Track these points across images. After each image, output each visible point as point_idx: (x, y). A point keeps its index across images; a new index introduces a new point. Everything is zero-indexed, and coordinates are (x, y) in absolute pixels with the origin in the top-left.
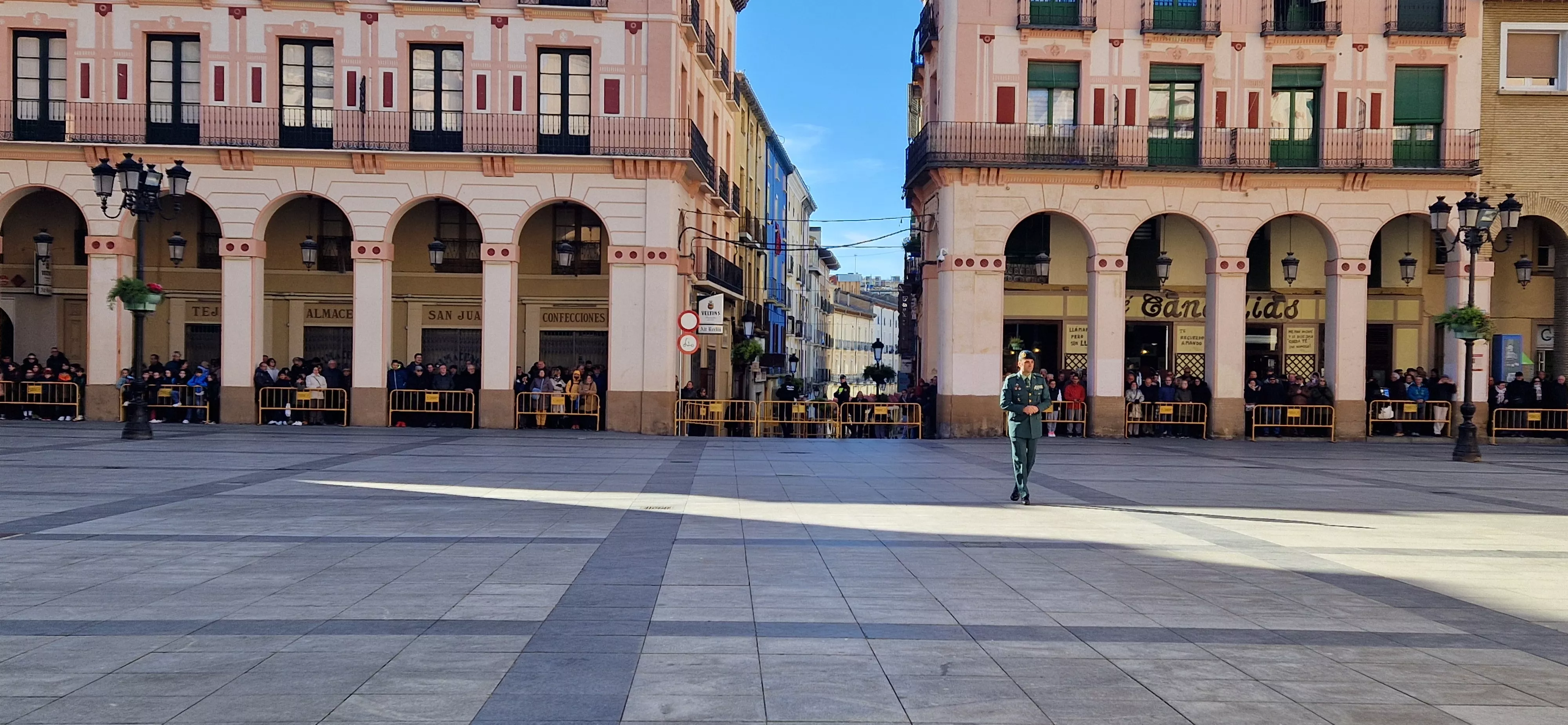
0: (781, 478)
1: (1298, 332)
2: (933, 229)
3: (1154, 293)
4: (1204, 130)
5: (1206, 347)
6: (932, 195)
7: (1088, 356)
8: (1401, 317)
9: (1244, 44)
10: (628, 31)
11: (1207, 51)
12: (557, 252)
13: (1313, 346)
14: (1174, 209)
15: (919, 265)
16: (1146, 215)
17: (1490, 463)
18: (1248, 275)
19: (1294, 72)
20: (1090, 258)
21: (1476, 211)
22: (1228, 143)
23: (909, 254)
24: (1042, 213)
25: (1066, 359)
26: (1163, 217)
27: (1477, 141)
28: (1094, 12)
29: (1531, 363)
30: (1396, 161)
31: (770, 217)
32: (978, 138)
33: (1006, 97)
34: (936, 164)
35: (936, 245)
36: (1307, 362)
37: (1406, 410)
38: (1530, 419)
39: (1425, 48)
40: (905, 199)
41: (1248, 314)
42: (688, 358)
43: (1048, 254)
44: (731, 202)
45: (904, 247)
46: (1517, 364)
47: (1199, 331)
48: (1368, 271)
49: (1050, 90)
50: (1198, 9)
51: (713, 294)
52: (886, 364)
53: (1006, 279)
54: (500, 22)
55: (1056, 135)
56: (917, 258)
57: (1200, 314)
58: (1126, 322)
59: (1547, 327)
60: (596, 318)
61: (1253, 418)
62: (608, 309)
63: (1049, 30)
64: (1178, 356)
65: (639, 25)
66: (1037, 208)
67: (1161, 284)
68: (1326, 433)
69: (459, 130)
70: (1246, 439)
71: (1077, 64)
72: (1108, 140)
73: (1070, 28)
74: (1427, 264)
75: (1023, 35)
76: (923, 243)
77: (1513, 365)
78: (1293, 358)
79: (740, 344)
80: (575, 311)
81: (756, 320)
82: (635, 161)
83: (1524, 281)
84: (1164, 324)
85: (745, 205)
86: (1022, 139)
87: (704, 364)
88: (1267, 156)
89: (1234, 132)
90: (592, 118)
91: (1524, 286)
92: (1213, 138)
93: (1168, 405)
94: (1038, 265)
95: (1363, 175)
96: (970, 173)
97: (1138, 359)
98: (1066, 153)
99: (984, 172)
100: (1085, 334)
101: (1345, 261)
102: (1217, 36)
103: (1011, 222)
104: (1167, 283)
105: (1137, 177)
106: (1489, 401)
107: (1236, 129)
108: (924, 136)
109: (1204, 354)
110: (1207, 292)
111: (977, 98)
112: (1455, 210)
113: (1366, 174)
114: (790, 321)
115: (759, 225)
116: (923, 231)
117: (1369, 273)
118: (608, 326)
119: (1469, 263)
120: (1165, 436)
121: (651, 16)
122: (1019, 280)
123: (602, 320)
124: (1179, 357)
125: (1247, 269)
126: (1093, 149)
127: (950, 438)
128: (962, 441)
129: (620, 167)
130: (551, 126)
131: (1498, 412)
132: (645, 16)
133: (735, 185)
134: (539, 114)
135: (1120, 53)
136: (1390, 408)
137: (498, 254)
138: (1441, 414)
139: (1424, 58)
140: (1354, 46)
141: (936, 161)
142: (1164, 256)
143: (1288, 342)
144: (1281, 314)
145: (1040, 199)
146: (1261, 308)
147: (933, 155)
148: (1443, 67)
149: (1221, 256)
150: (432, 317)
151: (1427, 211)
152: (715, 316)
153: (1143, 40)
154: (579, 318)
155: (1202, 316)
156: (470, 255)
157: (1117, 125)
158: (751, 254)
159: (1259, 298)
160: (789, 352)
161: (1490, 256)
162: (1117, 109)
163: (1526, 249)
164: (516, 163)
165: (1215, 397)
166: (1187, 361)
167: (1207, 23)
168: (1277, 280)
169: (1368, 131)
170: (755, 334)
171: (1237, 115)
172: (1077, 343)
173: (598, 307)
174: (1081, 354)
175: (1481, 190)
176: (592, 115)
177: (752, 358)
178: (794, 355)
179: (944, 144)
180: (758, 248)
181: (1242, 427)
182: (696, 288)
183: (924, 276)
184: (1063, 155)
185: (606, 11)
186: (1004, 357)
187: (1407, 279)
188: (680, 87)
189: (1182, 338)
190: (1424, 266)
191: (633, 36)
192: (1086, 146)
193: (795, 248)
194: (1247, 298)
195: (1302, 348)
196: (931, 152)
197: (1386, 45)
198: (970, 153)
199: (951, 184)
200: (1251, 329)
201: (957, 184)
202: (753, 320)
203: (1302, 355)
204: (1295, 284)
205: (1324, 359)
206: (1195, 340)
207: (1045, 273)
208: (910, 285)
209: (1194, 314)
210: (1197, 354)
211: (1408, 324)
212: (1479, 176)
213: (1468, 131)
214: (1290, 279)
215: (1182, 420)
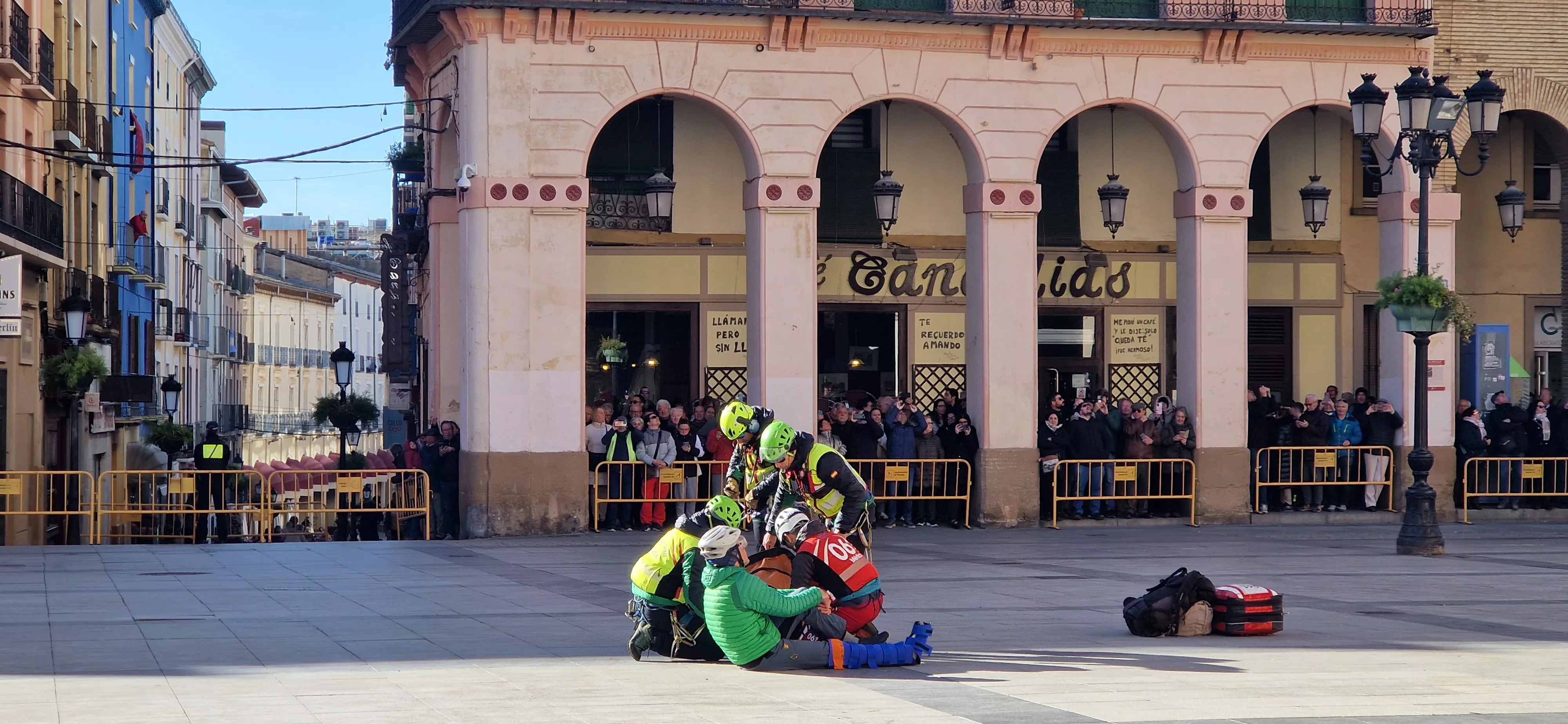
0: (143, 625)
1: (1132, 322)
2: (447, 126)
3: (872, 251)
5: (968, 350)
6: (445, 61)
7: (749, 371)
8: (1307, 294)
13: (1156, 348)
14: (904, 91)
15: (420, 196)
16: (853, 102)
17: (1461, 557)
18: (1043, 219)
20: (750, 183)
21: (1429, 101)
23: (402, 175)
24: (658, 97)
25: (707, 379)
26: (883, 107)
29: (1526, 375)
30: (1291, 10)
31: (119, 101)
34: (449, 1)
35: (453, 156)
36: (1148, 378)
37: (1317, 464)
38: (1525, 475)
40: (392, 68)
41: (1041, 290)
43: (669, 173)
44: (35, 69)
45: (392, 161)
46: (1503, 378)
47: (955, 321)
48: (1248, 210)
52: (360, 393)
53: (591, 225)
56: (417, 184)
57: (955, 290)
58: (820, 305)
59: (1550, 311)
61: (1055, 484)
64: (918, 369)
66: (646, 87)
67: (884, 232)
70: (1041, 525)
74: (1348, 197)
76: (429, 154)
77: (1495, 380)
78: (1122, 371)
79: (58, 358)
81: (91, 308)
83: (1513, 228)
84: (889, 310)
85: (65, 76)
91: (1513, 236)
93: (901, 464)
94: (651, 197)
95: (1237, 33)
96: (517, 17)
97: (842, 378)
99: (546, 16)
100: (742, 329)
101: (1209, 192)
103: (600, 112)
104: (894, 231)
105: (835, 31)
106: (1456, 445)
109: (964, 366)
110: (969, 247)
112: (1392, 99)
113: (1241, 32)
114: (164, 310)
115: (95, 117)
116: (430, 130)
117: (1251, 215)
119: (1419, 197)
122: (615, 226)
124: (920, 373)
125: (1037, 205)
127: (487, 536)
128: (510, 543)
131: (1472, 464)
133: (43, 37)
136: (1290, 460)
138: (1376, 469)
142: (888, 179)
143: (1113, 340)
144: (1100, 289)
145: (652, 72)
146: (1065, 278)
149: (991, 181)
151: (1347, 101)
155: (959, 294)
158: (81, 174)
159: (1061, 260)
160: (162, 372)
161: (1454, 183)
163: (1514, 171)
165: (986, 447)
166: (933, 380)
168: (1092, 229)
170: (90, 336)
172: (727, 347)
174: (736, 369)
175: (1436, 63)
177: (84, 385)
178: (171, 377)
180: (93, 163)
181: (1034, 503)
183: (432, 218)
186: (589, 376)
187: (1314, 224)
189: (923, 336)
190: (1342, 202)
193: (172, 162)
194: (1040, 258)
195: (1138, 352)
199: (481, 41)
200: (1048, 318)
201: (494, 39)
202: (84, 307)
203: (1137, 366)
204: (1122, 234)
205: (1175, 373)
206: (948, 340)
207: (664, 213)
208: (406, 237)
209: (945, 290)
210: (951, 366)
211: (1318, 307)
212: (1432, 38)
214: (1114, 224)
215: (927, 492)
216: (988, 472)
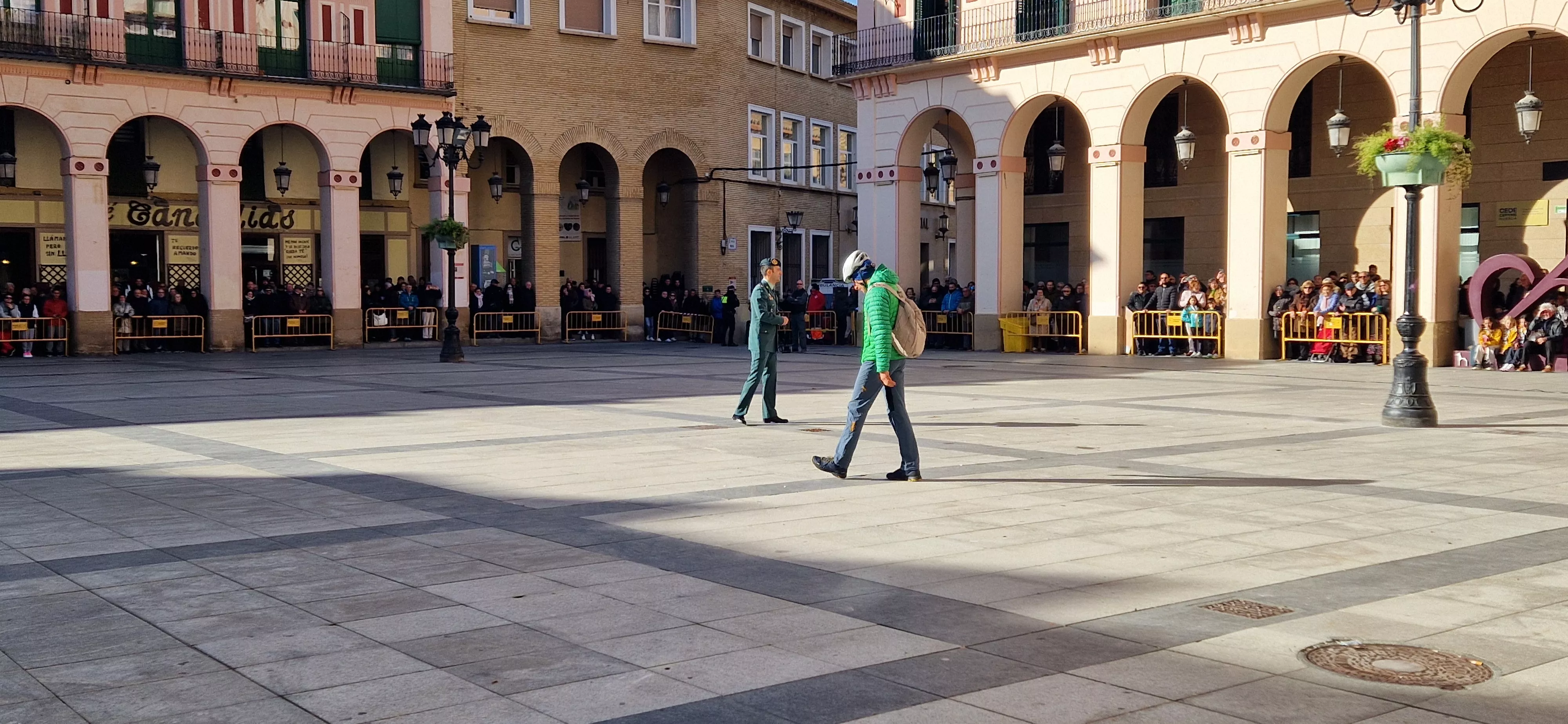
1: (295, 242)
3: (141, 201)
4: (188, 30)
5: (201, 256)
7: (67, 267)
8: (392, 228)
13: (310, 256)
14: (158, 111)
16: (127, 116)
17: (473, 362)
18: (242, 184)
20: (65, 161)
21: (453, 130)
22: (214, 46)
25: (41, 271)
26: (146, 119)
27: (451, 64)
29: (504, 270)
30: (380, 78)
36: (305, 272)
37: (398, 317)
38: (504, 321)
41: (243, 224)
43: (13, 153)
47: (192, 240)
48: (359, 183)
57: (193, 223)
58: (110, 230)
59: (516, 239)
61: (253, 328)
64: (171, 267)
67: (149, 190)
68: (325, 341)
70: (246, 350)
72: (78, 32)
74: (413, 179)
78: (291, 268)
83: (497, 196)
84: (153, 233)
88: (256, 62)
89: (220, 35)
91: (497, 201)
92: (197, 39)
93: (162, 318)
95: (351, 88)
97: (125, 271)
98: (28, 42)
100: (62, 243)
101: (338, 173)
104: (156, 190)
105: (115, 75)
106: (469, 306)
107: (221, 32)
109: (199, 265)
110: (200, 199)
112: (434, 128)
113: (353, 88)
117: (361, 186)
119: (448, 179)
120: (159, 351)
125: (240, 178)
131: (478, 316)
136: (384, 315)
138: (429, 319)
142: (151, 161)
143: (286, 252)
144: (277, 224)
146: (256, 218)
149: (212, 164)
151: (410, 128)
155: (195, 226)
157: (89, 16)
159: (254, 208)
161: (467, 173)
163: (496, 168)
166: (180, 272)
168: (272, 192)
169: (353, 47)
171: (221, 18)
172: (53, 254)
174: (60, 266)
184: (25, 44)
187: (395, 192)
189: (174, 249)
190: (409, 181)
192: (52, 36)
194: (242, 207)
195: (299, 259)
200: (247, 239)
203: (299, 266)
204: (288, 195)
205: (321, 269)
206: (188, 251)
207: (10, 176)
209: (186, 222)
210: (191, 265)
211: (398, 235)
212: (454, 97)
213: (442, 55)
214: (283, 189)
215: (178, 333)
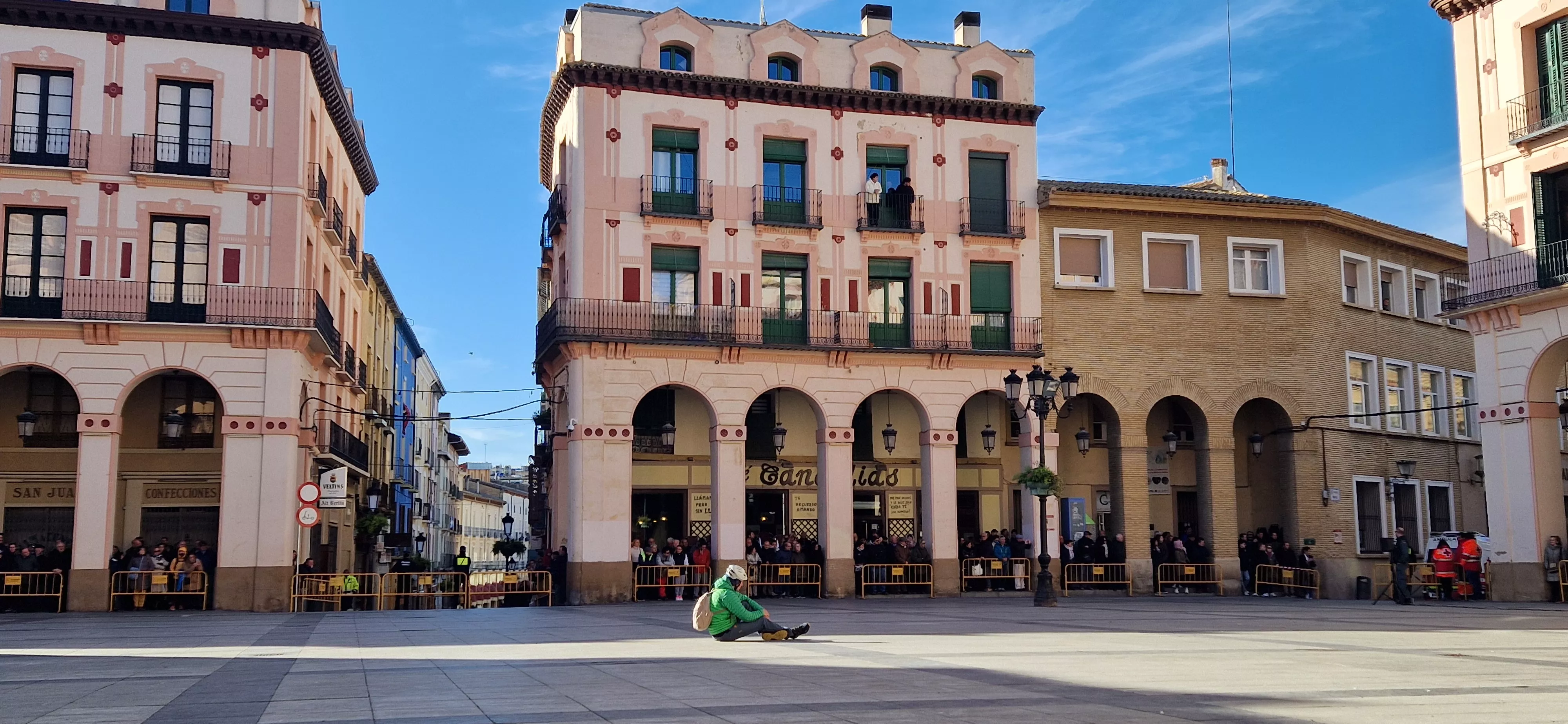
1: (899, 498)
2: (563, 401)
3: (771, 463)
4: (811, 312)
5: (819, 510)
6: (561, 369)
7: (712, 523)
8: (985, 484)
9: (843, 238)
10: (251, 202)
11: (811, 243)
12: (164, 422)
13: (912, 511)
14: (787, 383)
15: (549, 437)
16: (762, 389)
18: (854, 445)
19: (886, 264)
20: (713, 428)
21: (1042, 382)
22: (832, 325)
23: (540, 427)
24: (668, 386)
25: (691, 527)
26: (777, 393)
27: (1039, 328)
28: (711, 203)
29: (1094, 524)
30: (974, 343)
32: (606, 314)
33: (631, 277)
34: (564, 338)
35: (565, 415)
36: (908, 526)
37: (993, 567)
38: (1095, 573)
39: (994, 247)
40: (535, 375)
41: (855, 481)
42: (308, 531)
43: (673, 424)
44: (357, 378)
45: (534, 419)
46: (1082, 524)
47: (812, 498)
48: (955, 441)
49: (673, 272)
50: (802, 205)
51: (336, 467)
52: (516, 537)
53: (634, 450)
54: (109, 189)
55: (679, 314)
56: (547, 431)
57: (812, 482)
58: (747, 490)
59: (1103, 491)
60: (207, 493)
61: (863, 577)
62: (220, 483)
63: (670, 217)
64: (794, 521)
65: (263, 197)
66: (662, 380)
67: (777, 453)
68: (925, 590)
69: (59, 296)
70: (856, 597)
71: (697, 249)
72: (726, 320)
73: (690, 216)
74: (1004, 437)
75: (646, 221)
76: (553, 416)
77: (1079, 525)
78: (895, 522)
79: (365, 518)
80: (183, 487)
81: (381, 494)
82: (255, 330)
83: (1084, 450)
84: (780, 492)
85: (371, 382)
86: (647, 316)
87: (324, 540)
88: (867, 336)
89: (837, 315)
90: (209, 287)
91: (1083, 455)
92: (819, 319)
93: (787, 567)
94: (663, 436)
95: (948, 355)
96: (598, 347)
97: (758, 526)
98: (688, 331)
99: (612, 346)
100: (709, 502)
101: (936, 432)
102: (820, 230)
103: (639, 394)
104: (783, 452)
105: (753, 354)
106: (1060, 556)
107: (839, 312)
108: (553, 312)
109: (817, 520)
110: (818, 461)
111: (604, 278)
113: (951, 355)
114: (417, 503)
115: (386, 404)
116: (554, 402)
117: (957, 443)
118: (219, 501)
119: (1039, 435)
120: (783, 596)
121: (276, 189)
122: (646, 451)
123: (213, 495)
124: (795, 523)
125: (852, 439)
126: (713, 327)
127: (580, 605)
128: (592, 608)
129: (239, 336)
130: (163, 294)
131: (1069, 567)
132: (269, 189)
133: (361, 361)
134: (150, 282)
135: (735, 242)
136: (979, 565)
137: (97, 426)
138: (1019, 571)
139: (993, 256)
140: (936, 243)
141: (566, 335)
142: (779, 427)
143: (890, 507)
144: (883, 482)
145: (665, 373)
146: (866, 476)
147: (562, 330)
148: (1009, 264)
149: (829, 427)
150: (18, 495)
152: (337, 489)
153: (755, 231)
154: (187, 493)
155: (814, 484)
156: (65, 428)
157: (734, 306)
158: (378, 432)
159: (864, 467)
160: (416, 534)
161: (1056, 426)
162: (733, 291)
163: (1083, 423)
164: (122, 331)
165: (828, 558)
166: (802, 527)
167: (811, 218)
168: (879, 452)
169: (950, 317)
171: (839, 300)
172: (701, 511)
173: (209, 481)
174: (705, 522)
176: (209, 283)
177: (376, 533)
178: (421, 537)
179: (573, 319)
180: (384, 426)
181: (853, 586)
182: (318, 461)
183: (554, 447)
184: (685, 332)
185: (227, 182)
187: (988, 449)
188: (305, 259)
189: (797, 504)
190: (1002, 439)
191: (256, 207)
192: (706, 325)
194: (854, 467)
195: (902, 513)
196: (561, 327)
197: (962, 244)
198: (599, 328)
199: (580, 358)
200: (858, 496)
201: (586, 357)
202: (378, 493)
203: (902, 519)
204: (895, 454)
205: (921, 523)
206: (809, 507)
207: (670, 443)
208: (541, 457)
209: (807, 482)
210: (810, 520)
211: (991, 491)
212: (1042, 358)
213: (1031, 320)
214: (890, 448)
215: (799, 581)
216: (829, 571)
